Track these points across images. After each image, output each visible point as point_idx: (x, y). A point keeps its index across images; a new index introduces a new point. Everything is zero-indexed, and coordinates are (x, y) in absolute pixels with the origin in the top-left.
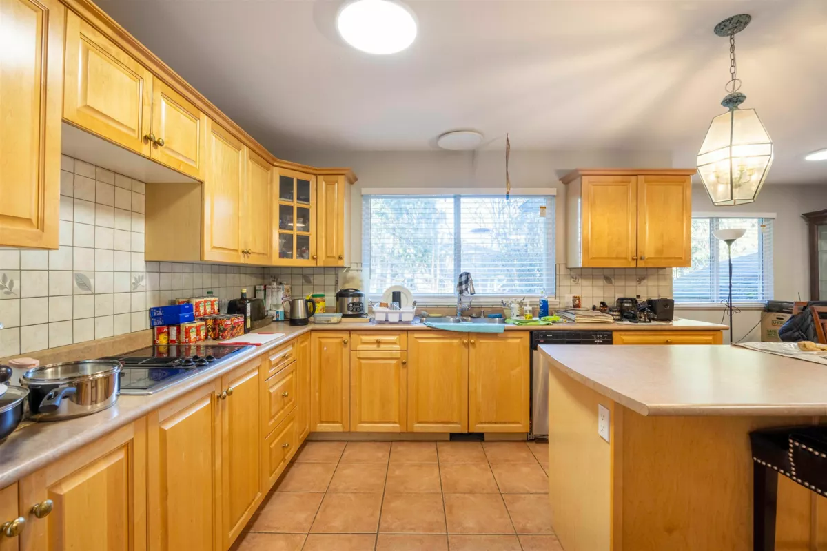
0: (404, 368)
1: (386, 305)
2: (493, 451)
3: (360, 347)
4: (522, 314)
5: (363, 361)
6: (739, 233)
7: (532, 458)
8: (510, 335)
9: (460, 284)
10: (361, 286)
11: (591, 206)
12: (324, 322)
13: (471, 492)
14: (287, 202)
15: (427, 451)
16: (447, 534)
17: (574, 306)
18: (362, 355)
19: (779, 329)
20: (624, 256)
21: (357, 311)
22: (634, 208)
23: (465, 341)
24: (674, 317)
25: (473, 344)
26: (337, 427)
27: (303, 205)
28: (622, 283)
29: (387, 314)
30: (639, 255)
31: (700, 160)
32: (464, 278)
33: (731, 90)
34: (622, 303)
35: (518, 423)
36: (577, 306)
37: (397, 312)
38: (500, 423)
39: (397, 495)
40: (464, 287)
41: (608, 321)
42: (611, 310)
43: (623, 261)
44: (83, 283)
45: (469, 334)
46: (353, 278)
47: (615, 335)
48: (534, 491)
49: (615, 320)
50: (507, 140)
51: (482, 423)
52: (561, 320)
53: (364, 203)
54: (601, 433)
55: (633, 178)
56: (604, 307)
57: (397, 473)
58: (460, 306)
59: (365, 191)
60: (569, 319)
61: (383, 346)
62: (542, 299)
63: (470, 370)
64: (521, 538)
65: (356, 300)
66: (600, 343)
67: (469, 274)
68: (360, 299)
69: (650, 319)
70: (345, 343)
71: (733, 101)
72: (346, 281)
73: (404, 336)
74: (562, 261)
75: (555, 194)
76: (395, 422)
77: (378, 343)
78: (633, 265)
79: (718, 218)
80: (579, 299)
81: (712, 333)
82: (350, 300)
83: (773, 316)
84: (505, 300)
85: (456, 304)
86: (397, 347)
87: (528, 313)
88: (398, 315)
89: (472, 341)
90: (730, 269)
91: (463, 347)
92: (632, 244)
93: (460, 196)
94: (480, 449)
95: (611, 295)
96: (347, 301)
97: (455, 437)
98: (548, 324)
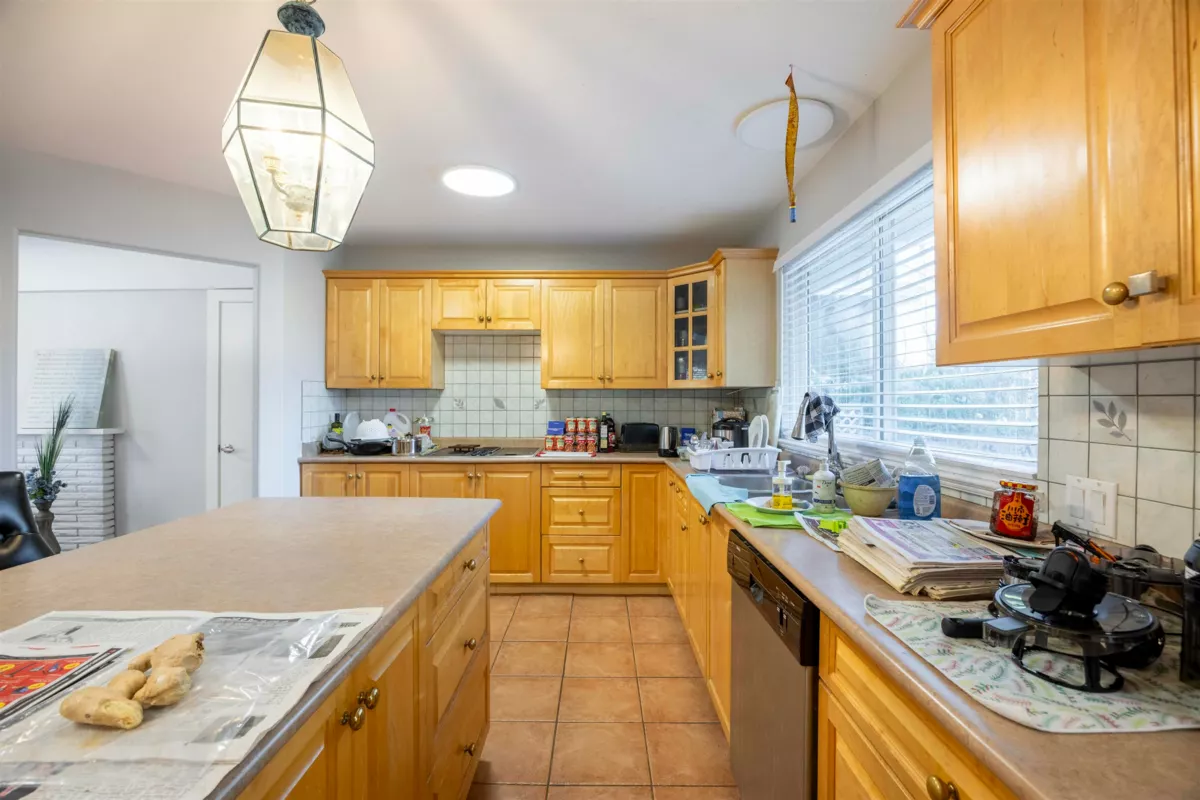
14: (681, 315)
27: (700, 313)
44: (499, 403)
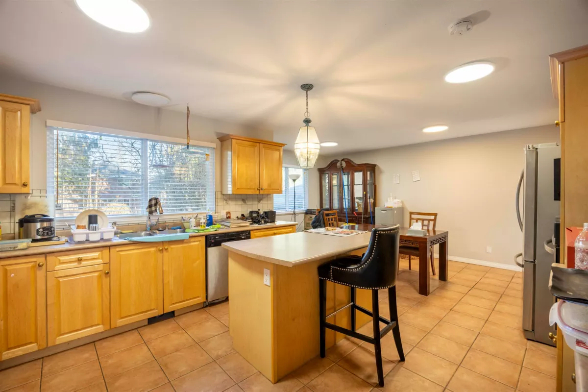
0: (106, 277)
1: (84, 227)
2: (183, 321)
3: (58, 267)
4: (198, 224)
5: (61, 280)
6: (298, 177)
7: (210, 316)
8: (193, 240)
9: (150, 206)
10: (48, 211)
11: (237, 157)
12: (8, 249)
13: (177, 350)
15: (132, 338)
16: (170, 382)
17: (227, 218)
18: (60, 274)
19: (311, 222)
20: (254, 188)
21: (48, 235)
22: (258, 162)
23: (161, 248)
24: (276, 220)
25: (167, 249)
26: (32, 347)
28: (251, 203)
29: (87, 235)
30: (261, 187)
31: (296, 146)
32: (153, 202)
33: (306, 116)
34: (251, 214)
35: (198, 297)
36: (229, 217)
37: (98, 233)
38: (187, 300)
39: (117, 377)
40: (153, 208)
41: (247, 225)
42: (247, 219)
43: (253, 190)
45: (163, 242)
46: (35, 204)
47: (252, 233)
48: (217, 334)
49: (250, 224)
50: (188, 108)
51: (173, 304)
52: (222, 227)
53: (48, 133)
54: (265, 283)
55: (258, 144)
56: (243, 217)
57: (110, 361)
58: (149, 223)
59: (50, 123)
60: (225, 225)
61: (84, 263)
62: (209, 214)
63: (164, 269)
64: (217, 361)
65: (45, 224)
66: (244, 239)
67: (158, 199)
68: (50, 224)
69: (266, 222)
70: (39, 266)
71: (307, 121)
72: (26, 207)
73: (106, 251)
74: (219, 189)
75: (215, 147)
76: (98, 325)
77: (80, 260)
78: (258, 193)
79: (288, 168)
80: (229, 213)
81: (291, 227)
82: (38, 225)
83: (308, 216)
84: (184, 216)
85: (145, 222)
86: (100, 261)
87: (203, 224)
88: (100, 234)
89: (166, 247)
90: (295, 194)
91: (159, 253)
92: (257, 181)
93: (147, 140)
94: (173, 322)
95: (246, 209)
96: (36, 226)
97: (152, 321)
98: (216, 230)
